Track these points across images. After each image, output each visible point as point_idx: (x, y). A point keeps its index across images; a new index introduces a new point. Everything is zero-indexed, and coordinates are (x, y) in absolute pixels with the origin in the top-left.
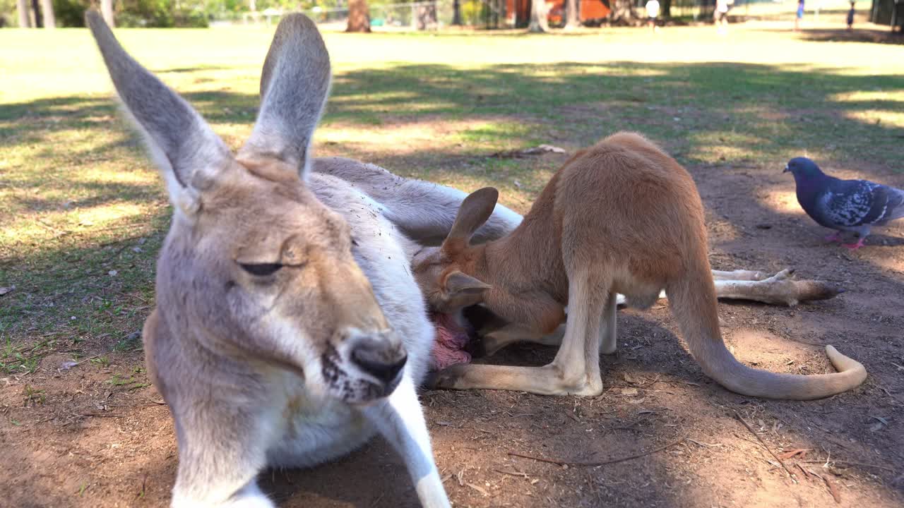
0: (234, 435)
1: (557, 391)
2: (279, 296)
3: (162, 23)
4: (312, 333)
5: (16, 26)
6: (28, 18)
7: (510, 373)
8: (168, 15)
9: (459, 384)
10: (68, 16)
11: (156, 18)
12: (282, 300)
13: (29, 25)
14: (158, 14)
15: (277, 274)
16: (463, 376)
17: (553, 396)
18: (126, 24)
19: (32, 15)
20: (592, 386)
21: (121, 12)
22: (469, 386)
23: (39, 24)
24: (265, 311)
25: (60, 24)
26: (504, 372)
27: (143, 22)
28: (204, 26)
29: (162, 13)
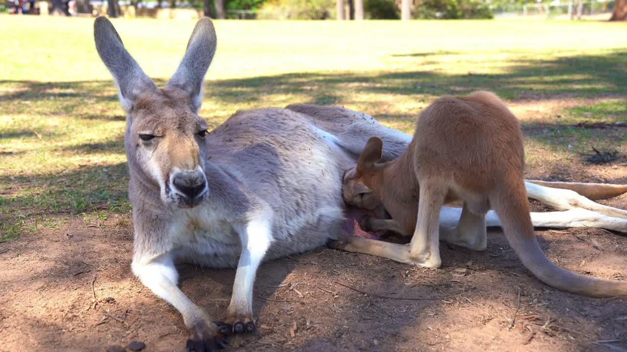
0: (153, 229)
1: (407, 261)
2: (153, 152)
3: (452, 15)
4: (163, 170)
5: (334, 19)
6: (344, 11)
7: (381, 245)
8: (458, 8)
9: (348, 248)
10: (375, 10)
11: (449, 11)
12: (155, 153)
13: (344, 18)
14: (449, 8)
15: (152, 141)
16: (351, 243)
17: (404, 264)
18: (422, 16)
19: (347, 8)
20: (432, 261)
21: (420, 6)
22: (354, 250)
23: (352, 17)
24: (149, 159)
25: (369, 16)
26: (377, 244)
27: (438, 14)
28: (490, 17)
29: (453, 6)
